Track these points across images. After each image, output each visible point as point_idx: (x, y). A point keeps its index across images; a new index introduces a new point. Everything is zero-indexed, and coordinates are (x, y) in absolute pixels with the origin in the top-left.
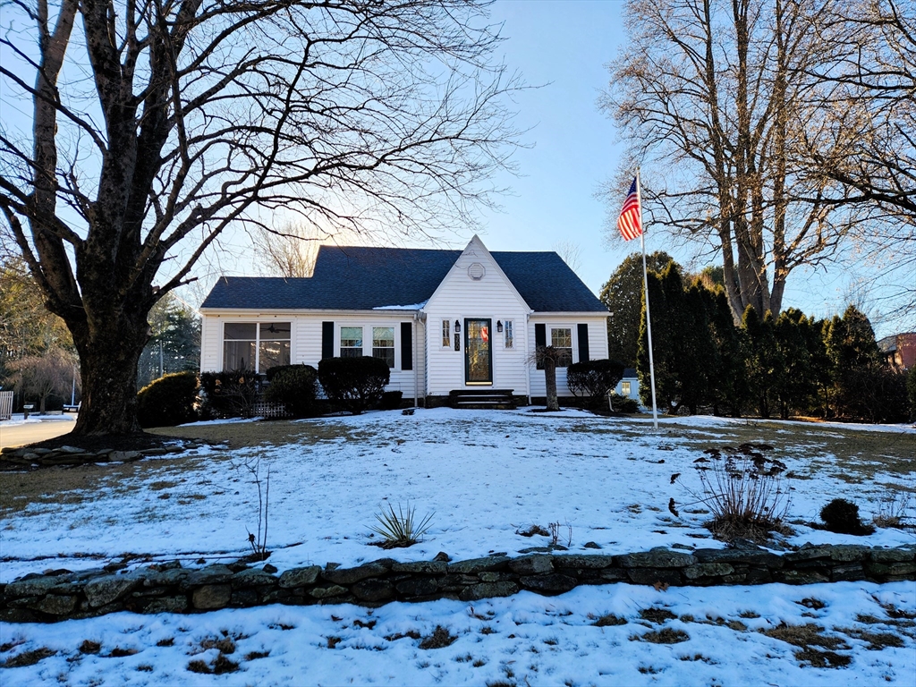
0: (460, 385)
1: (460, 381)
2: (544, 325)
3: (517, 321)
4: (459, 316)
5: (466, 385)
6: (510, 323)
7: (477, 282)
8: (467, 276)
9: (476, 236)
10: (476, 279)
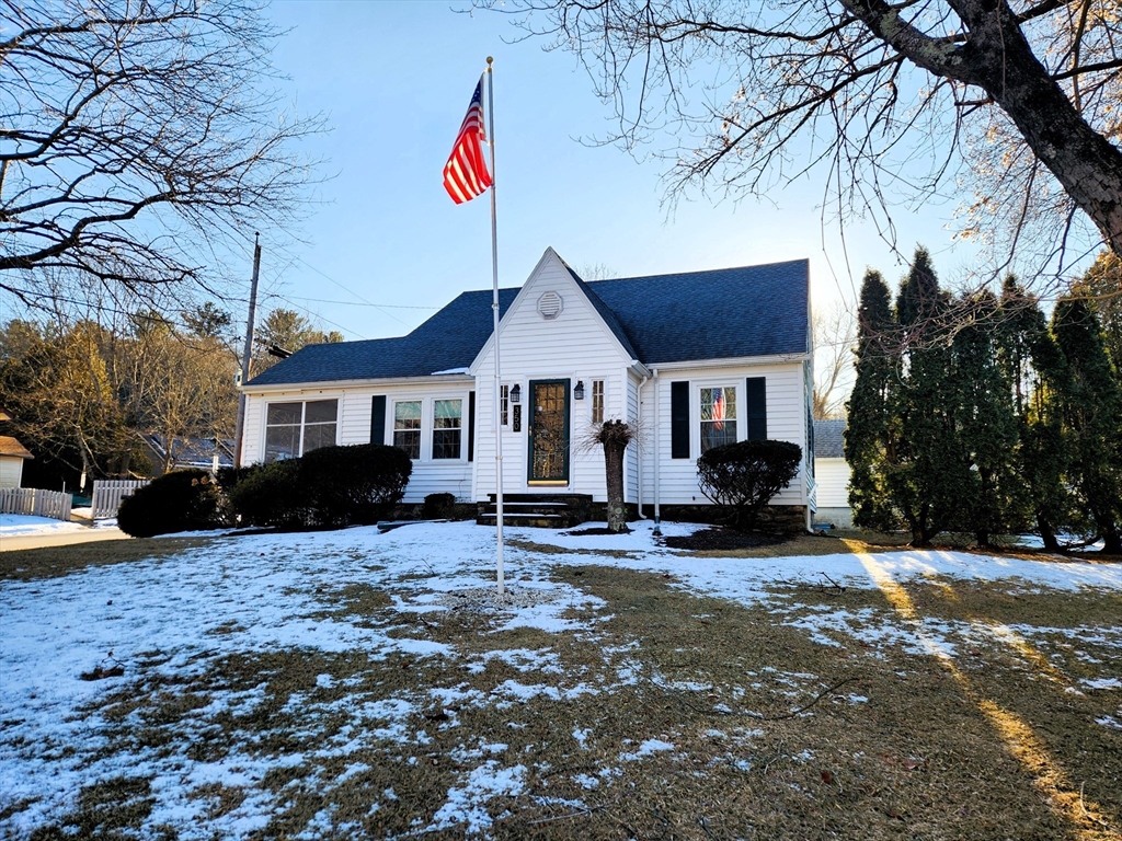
0: (519, 486)
1: (519, 479)
2: (688, 382)
3: (611, 379)
4: (521, 377)
5: (529, 485)
6: (601, 383)
7: (550, 323)
8: (535, 314)
9: (550, 249)
10: (547, 316)
